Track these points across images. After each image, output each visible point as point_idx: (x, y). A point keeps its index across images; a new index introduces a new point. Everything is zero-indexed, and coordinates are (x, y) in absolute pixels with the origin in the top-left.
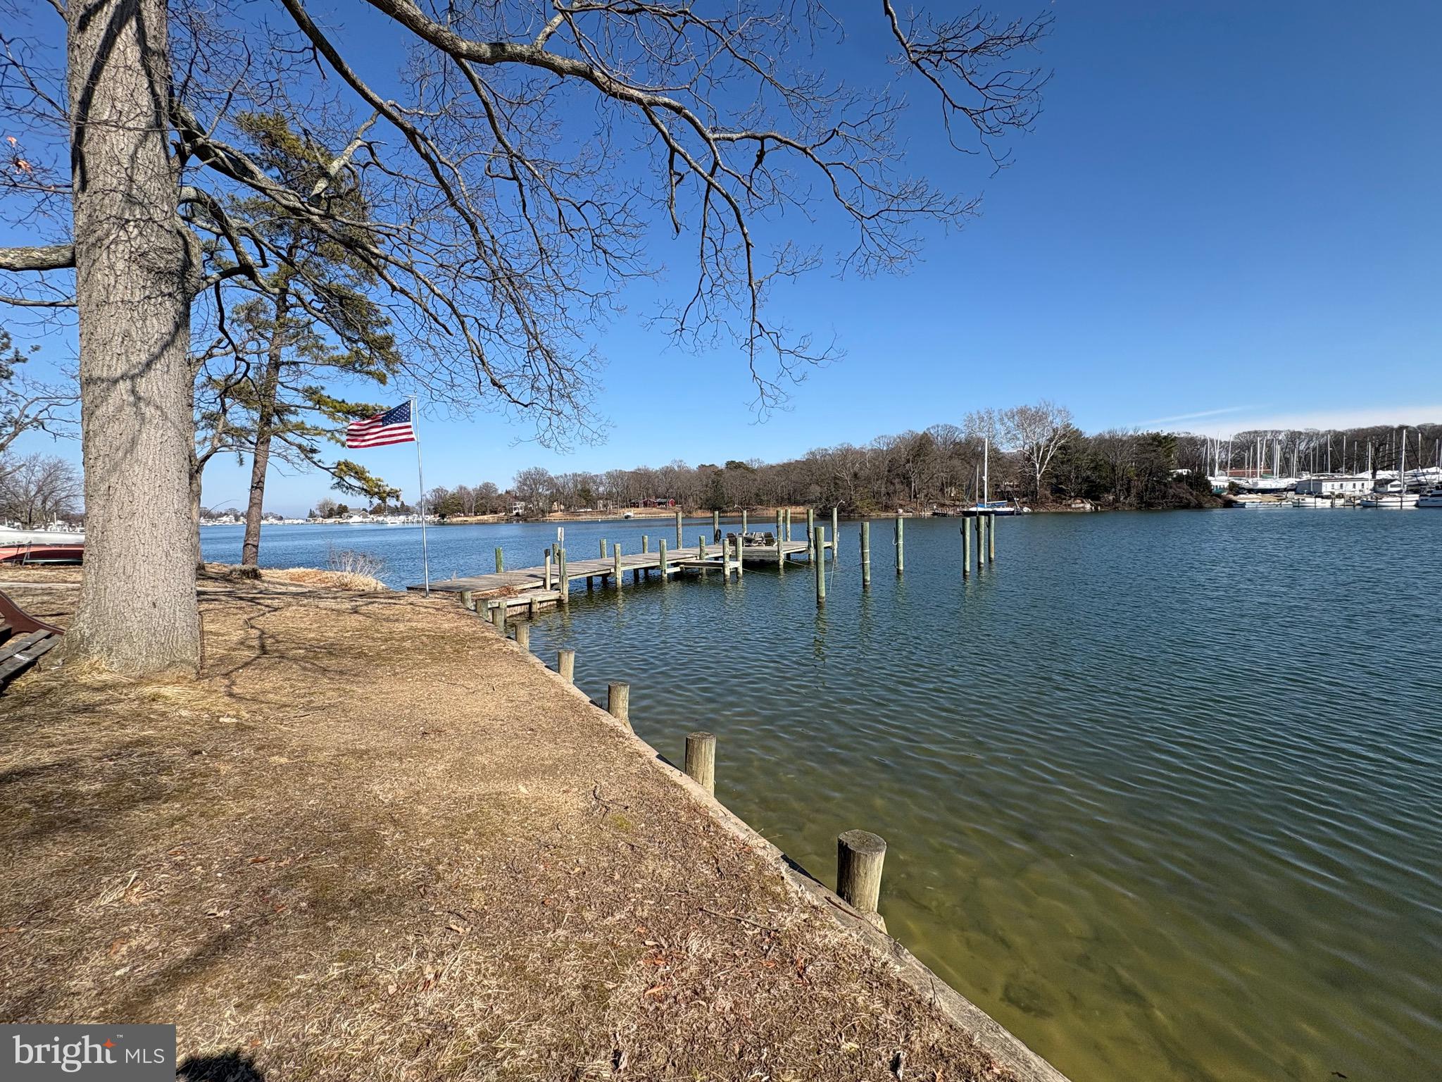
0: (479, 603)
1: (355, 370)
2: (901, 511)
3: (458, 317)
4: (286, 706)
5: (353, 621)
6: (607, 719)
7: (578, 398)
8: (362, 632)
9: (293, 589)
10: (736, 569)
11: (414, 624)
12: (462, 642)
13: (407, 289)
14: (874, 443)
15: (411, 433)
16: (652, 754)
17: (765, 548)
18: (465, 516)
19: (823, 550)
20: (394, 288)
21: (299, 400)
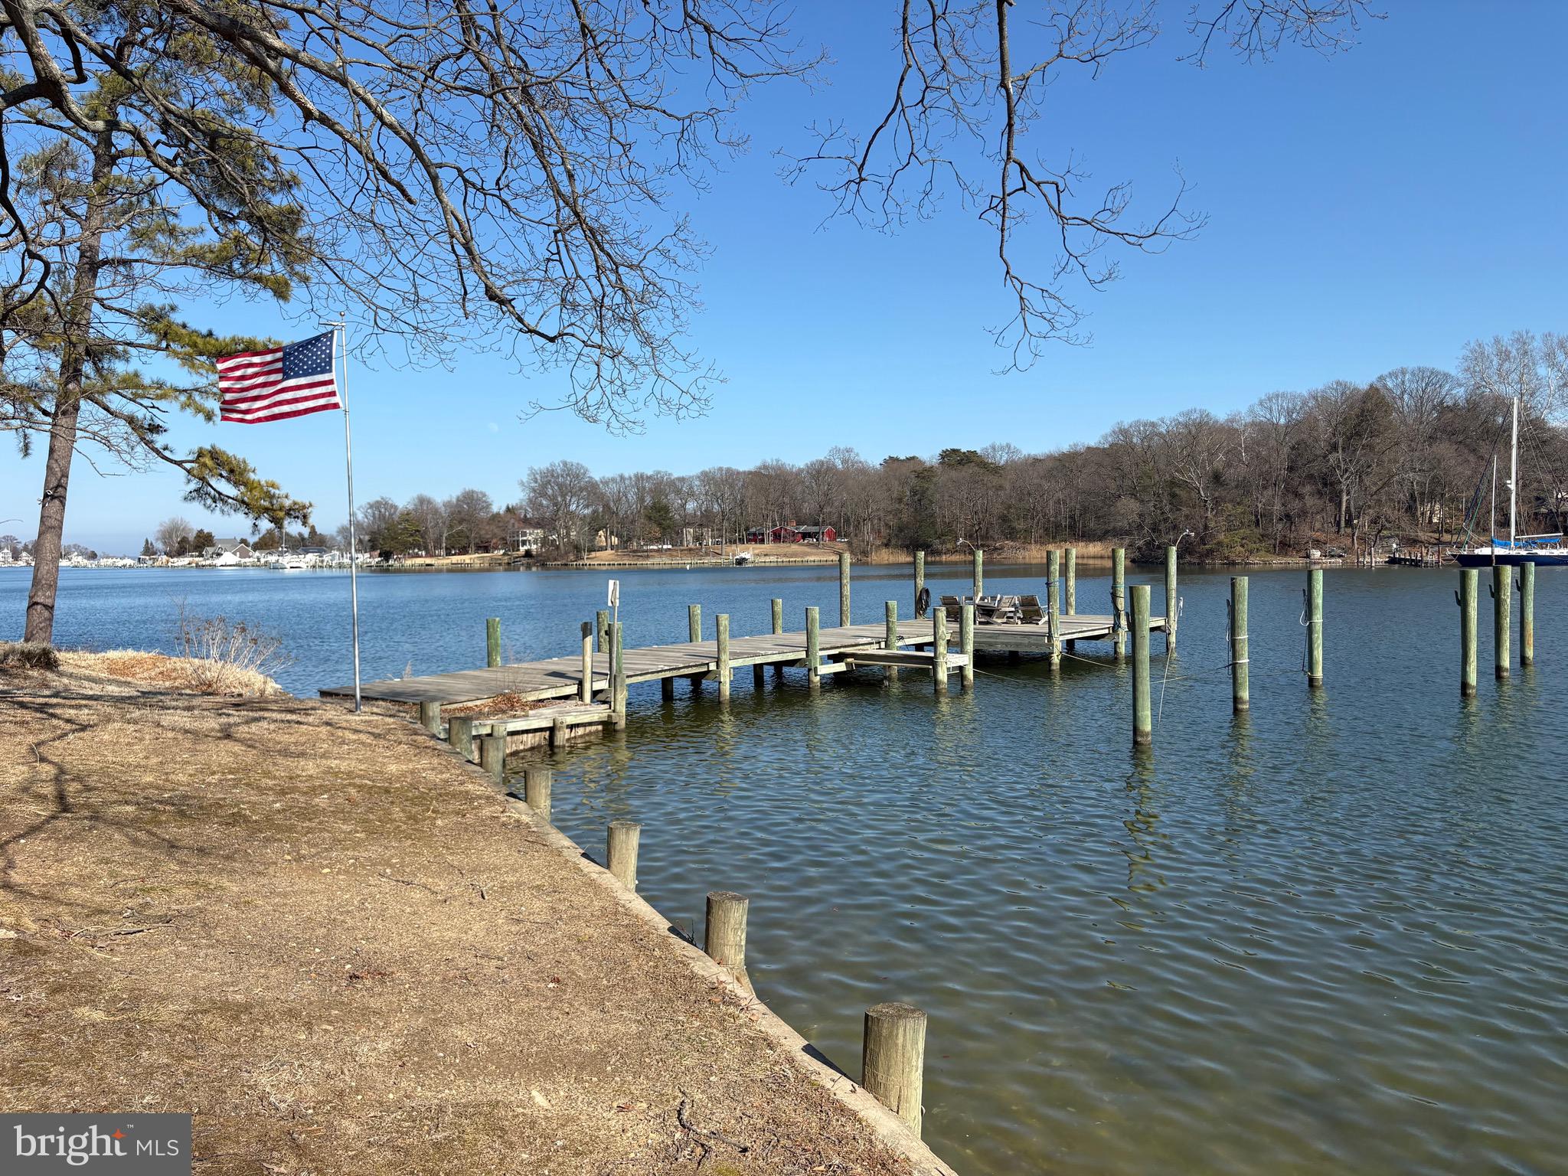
0: (456, 726)
1: (231, 274)
2: (1316, 554)
3: (427, 167)
4: (102, 912)
5: (223, 754)
6: (704, 966)
7: (655, 323)
8: (241, 773)
9: (113, 690)
10: (961, 668)
11: (334, 763)
12: (422, 800)
13: (332, 116)
14: (1258, 409)
15: (333, 394)
16: (794, 1042)
17: (1021, 627)
18: (429, 555)
19: (1147, 633)
20: (308, 115)
21: (132, 333)
